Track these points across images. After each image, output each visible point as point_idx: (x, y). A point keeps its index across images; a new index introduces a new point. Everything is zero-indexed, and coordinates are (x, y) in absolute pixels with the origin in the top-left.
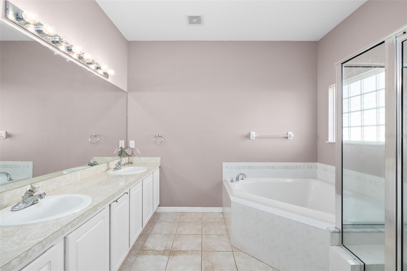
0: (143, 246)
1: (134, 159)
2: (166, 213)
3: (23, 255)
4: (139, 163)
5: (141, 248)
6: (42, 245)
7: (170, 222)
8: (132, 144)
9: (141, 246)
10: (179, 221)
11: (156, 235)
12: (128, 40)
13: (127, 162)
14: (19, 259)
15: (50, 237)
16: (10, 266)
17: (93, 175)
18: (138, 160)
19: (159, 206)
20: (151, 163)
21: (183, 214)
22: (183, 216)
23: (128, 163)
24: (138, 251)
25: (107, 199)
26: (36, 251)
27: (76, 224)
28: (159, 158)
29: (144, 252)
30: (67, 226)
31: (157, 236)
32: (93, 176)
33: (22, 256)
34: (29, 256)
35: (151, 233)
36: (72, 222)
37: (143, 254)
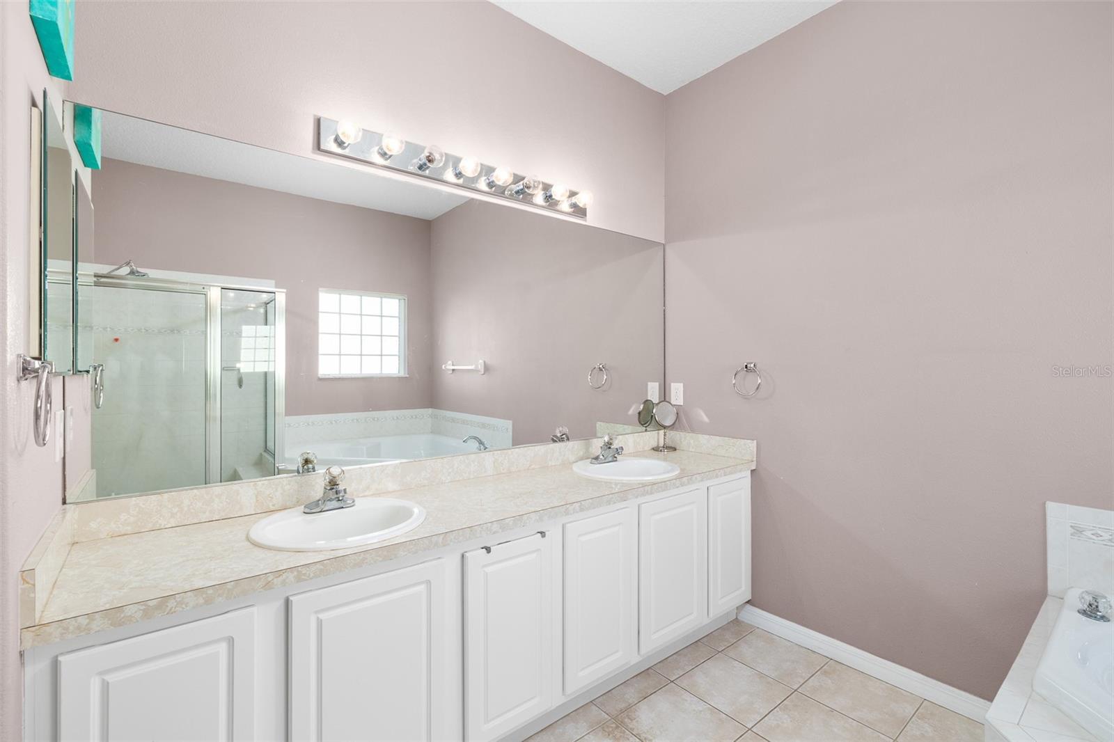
0: (629, 707)
1: (681, 438)
2: (769, 637)
3: (155, 602)
4: (693, 450)
5: (622, 712)
6: (204, 596)
7: (761, 675)
8: (677, 393)
9: (623, 705)
10: (795, 687)
11: (686, 696)
12: (665, 94)
13: (661, 444)
14: (144, 607)
15: (229, 586)
16: (122, 616)
17: (533, 466)
18: (692, 441)
19: (748, 602)
20: (728, 457)
21: (829, 666)
22: (825, 673)
23: (663, 447)
24: (606, 716)
25: (442, 537)
26: (188, 603)
27: (312, 575)
28: (752, 445)
29: (617, 727)
30: (281, 573)
31: (686, 700)
32: (533, 469)
33: (150, 603)
34: (169, 608)
35: (677, 682)
36: (299, 569)
37: (611, 736)
